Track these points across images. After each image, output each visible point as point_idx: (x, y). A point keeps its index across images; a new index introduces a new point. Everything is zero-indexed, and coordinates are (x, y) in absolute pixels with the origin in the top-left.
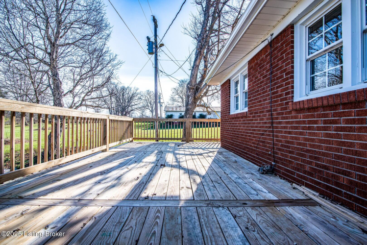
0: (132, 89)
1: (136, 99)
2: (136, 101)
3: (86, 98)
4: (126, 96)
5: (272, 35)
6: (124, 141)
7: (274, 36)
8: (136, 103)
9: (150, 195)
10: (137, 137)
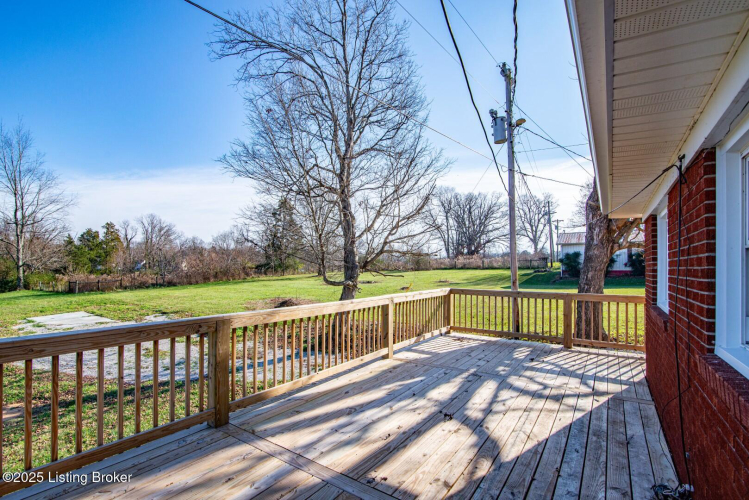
0: (489, 197)
1: (496, 218)
2: (497, 221)
3: (391, 238)
4: (475, 212)
5: (681, 159)
6: (428, 335)
7: (686, 162)
8: (497, 226)
9: (378, 479)
10: (457, 325)
